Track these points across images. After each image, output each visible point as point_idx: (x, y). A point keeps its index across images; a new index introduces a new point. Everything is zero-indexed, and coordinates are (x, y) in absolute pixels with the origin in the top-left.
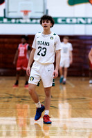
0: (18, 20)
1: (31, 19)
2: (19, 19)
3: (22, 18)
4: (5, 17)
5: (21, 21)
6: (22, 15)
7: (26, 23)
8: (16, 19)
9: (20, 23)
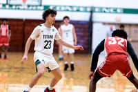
0: (18, 7)
1: (29, 6)
2: (19, 5)
3: (21, 5)
4: (7, 4)
5: (20, 7)
6: (21, 2)
7: (24, 9)
8: (16, 6)
9: (19, 9)
